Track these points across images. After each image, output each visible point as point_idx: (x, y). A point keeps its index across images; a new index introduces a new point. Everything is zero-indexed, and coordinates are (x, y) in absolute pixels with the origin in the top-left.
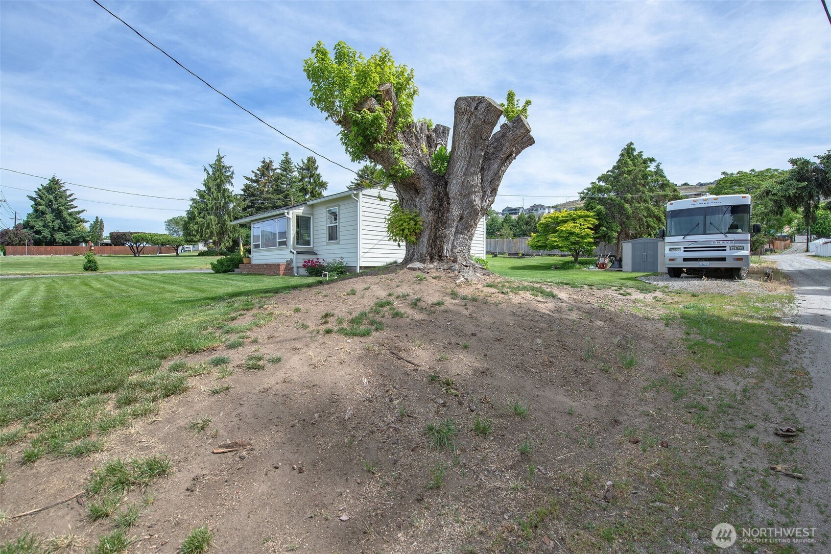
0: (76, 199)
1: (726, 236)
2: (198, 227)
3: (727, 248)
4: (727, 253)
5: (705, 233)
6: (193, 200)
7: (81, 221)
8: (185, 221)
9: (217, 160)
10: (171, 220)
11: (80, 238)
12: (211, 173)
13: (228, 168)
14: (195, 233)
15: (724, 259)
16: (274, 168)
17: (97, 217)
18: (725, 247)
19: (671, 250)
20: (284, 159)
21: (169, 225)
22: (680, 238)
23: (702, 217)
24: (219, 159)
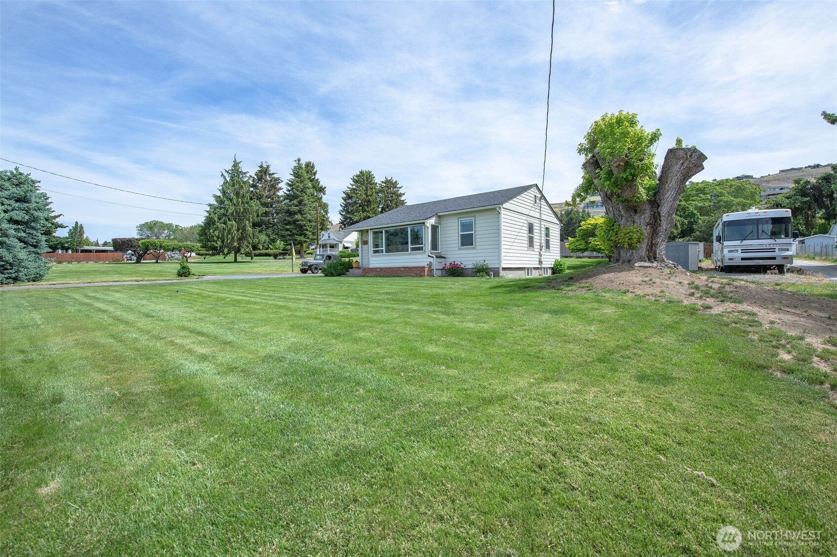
0: (51, 202)
1: (776, 241)
2: (219, 233)
3: (777, 250)
4: (777, 253)
5: (758, 239)
6: (210, 205)
7: (59, 226)
8: (202, 226)
9: (234, 166)
10: (144, 225)
11: (58, 244)
12: (228, 179)
13: (245, 173)
14: (215, 238)
15: (774, 258)
16: (271, 172)
17: (77, 223)
18: (775, 249)
19: (729, 251)
20: (296, 165)
21: (141, 230)
22: (738, 243)
23: (756, 226)
24: (236, 165)
